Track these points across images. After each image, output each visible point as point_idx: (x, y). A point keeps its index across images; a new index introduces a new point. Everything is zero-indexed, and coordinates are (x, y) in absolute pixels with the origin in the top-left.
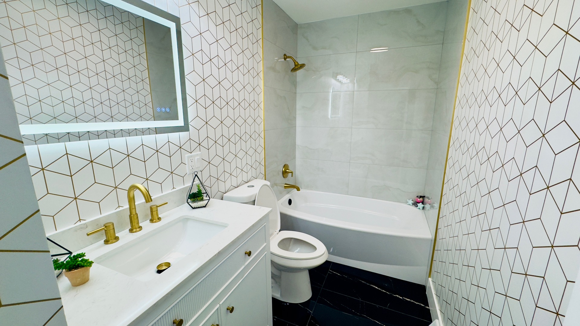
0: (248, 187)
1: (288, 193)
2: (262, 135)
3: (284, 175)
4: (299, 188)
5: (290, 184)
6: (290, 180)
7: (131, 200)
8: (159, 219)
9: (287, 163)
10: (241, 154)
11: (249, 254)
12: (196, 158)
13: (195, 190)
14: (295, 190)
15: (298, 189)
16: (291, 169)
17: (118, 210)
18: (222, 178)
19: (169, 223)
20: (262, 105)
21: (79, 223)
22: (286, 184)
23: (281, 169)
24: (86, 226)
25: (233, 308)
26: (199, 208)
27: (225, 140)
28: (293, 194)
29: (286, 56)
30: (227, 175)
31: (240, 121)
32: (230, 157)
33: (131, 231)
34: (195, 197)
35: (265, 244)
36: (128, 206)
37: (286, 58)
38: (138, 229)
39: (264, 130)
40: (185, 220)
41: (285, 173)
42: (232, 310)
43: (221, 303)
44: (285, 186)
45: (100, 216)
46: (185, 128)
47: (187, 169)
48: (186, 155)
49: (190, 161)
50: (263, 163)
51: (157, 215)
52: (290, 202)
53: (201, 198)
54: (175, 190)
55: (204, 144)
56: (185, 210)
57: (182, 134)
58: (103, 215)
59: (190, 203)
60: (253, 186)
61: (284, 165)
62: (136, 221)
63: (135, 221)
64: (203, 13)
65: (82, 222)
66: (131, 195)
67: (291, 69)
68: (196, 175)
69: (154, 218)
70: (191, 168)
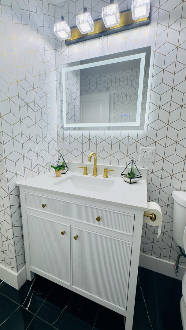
8: (107, 177)
12: (149, 151)
33: (93, 175)
48: (141, 147)
62: (95, 171)
68: (132, 161)
69: (105, 175)
70: (142, 158)
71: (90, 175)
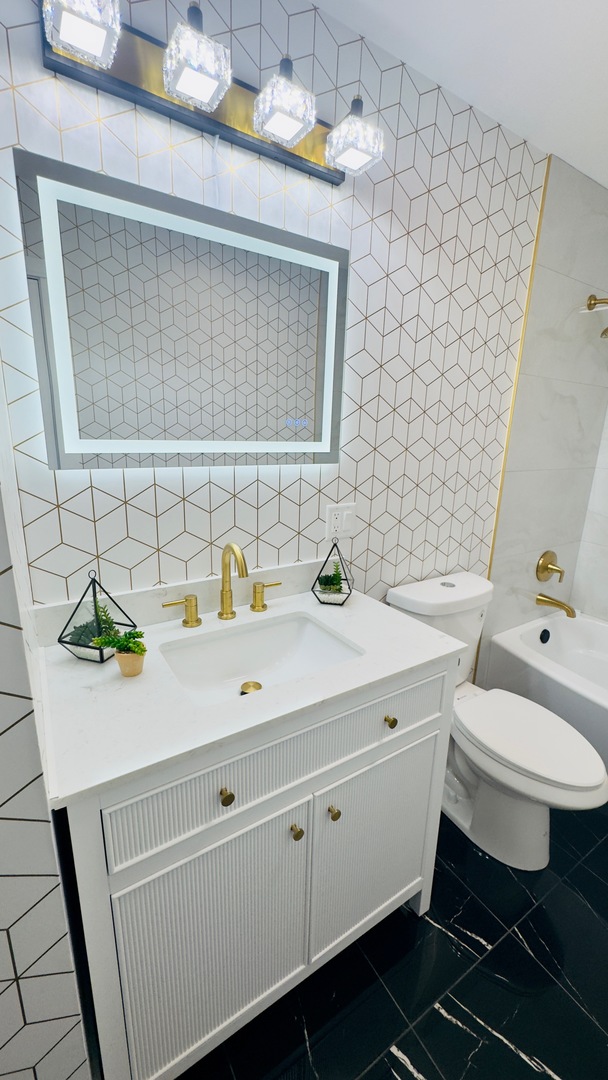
0: (443, 584)
1: (545, 615)
2: (498, 481)
3: (541, 575)
4: (573, 612)
5: (553, 597)
6: (553, 588)
7: (226, 568)
8: (264, 607)
9: (553, 550)
10: (439, 517)
11: (393, 724)
12: (345, 513)
13: (329, 571)
14: (564, 613)
15: (571, 613)
16: (561, 564)
17: (210, 578)
18: (391, 557)
19: (274, 618)
20: (507, 418)
21: (158, 586)
22: (540, 595)
23: (536, 559)
24: (165, 592)
25: (339, 814)
26: (330, 604)
27: (409, 485)
28: (556, 621)
29: (596, 300)
30: (403, 554)
31: (448, 449)
32: (414, 520)
33: (221, 615)
34: (330, 582)
35: (438, 714)
36: (220, 577)
37: (595, 304)
38: (230, 616)
39: (504, 471)
40: (303, 620)
41: (543, 571)
42: (336, 816)
43: (317, 794)
44: (538, 600)
45: (185, 582)
46: (332, 457)
47: (327, 532)
48: (328, 506)
49: (333, 518)
50: (489, 541)
51: (263, 601)
52: (545, 636)
53: (338, 587)
54: (300, 563)
55: (365, 489)
56: (306, 602)
57: (325, 467)
58: (189, 582)
59: (317, 593)
60: (454, 586)
61: (545, 551)
62: (229, 601)
63: (227, 602)
64: (398, 231)
65: (163, 586)
66: (227, 561)
67: (603, 330)
68: (335, 545)
69: (257, 605)
70: (333, 530)
71: (209, 619)
